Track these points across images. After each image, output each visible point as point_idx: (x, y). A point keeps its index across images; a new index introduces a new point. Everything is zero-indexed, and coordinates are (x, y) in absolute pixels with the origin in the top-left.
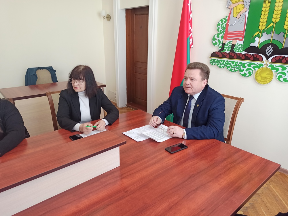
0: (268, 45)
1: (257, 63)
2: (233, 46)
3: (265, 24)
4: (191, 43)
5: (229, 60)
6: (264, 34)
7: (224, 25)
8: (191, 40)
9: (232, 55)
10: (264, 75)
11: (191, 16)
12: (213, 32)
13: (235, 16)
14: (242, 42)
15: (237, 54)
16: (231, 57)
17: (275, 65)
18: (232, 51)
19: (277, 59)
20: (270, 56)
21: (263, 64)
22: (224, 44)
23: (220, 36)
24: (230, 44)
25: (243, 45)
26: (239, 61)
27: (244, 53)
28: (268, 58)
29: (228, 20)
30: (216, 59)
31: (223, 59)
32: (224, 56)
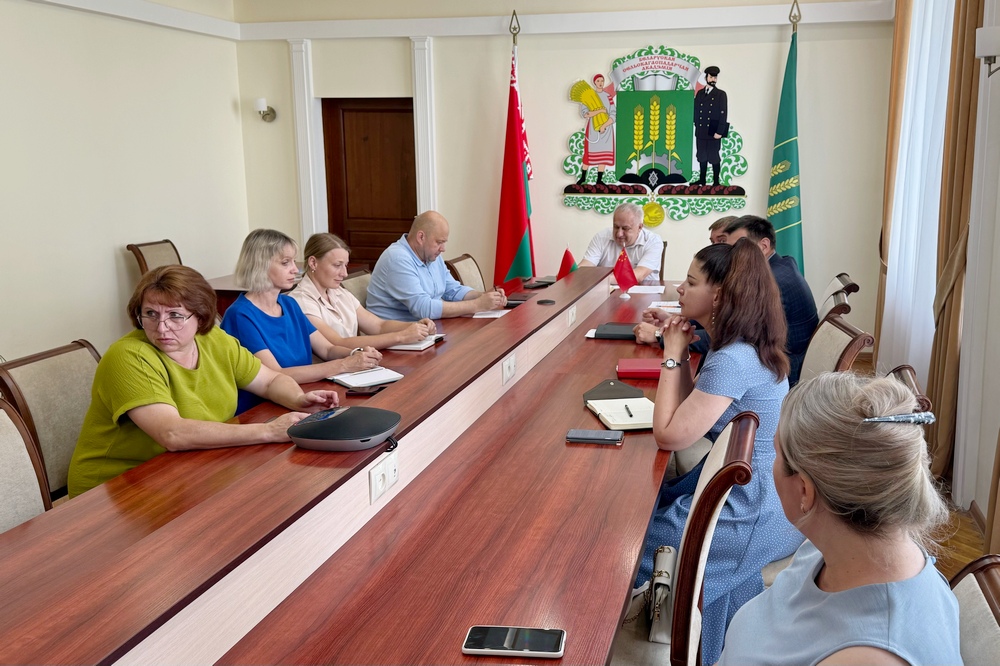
0: (650, 171)
1: (640, 197)
2: (600, 174)
3: (641, 142)
4: (529, 171)
5: (597, 196)
6: (643, 156)
7: (581, 142)
8: (529, 166)
9: (601, 188)
10: (652, 214)
11: (524, 125)
12: (562, 153)
13: (597, 129)
14: (613, 168)
15: (608, 186)
16: (599, 191)
17: (665, 198)
18: (599, 181)
19: (665, 189)
20: (656, 186)
21: (649, 198)
22: (584, 173)
23: (577, 158)
24: (595, 173)
25: (615, 173)
26: (613, 197)
27: (618, 183)
28: (653, 189)
29: (587, 134)
30: (575, 196)
31: (587, 196)
32: (588, 190)
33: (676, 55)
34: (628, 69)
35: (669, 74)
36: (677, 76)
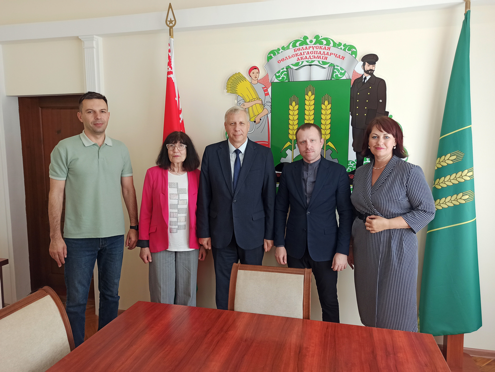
11: (181, 116)
33: (332, 44)
34: (283, 60)
35: (324, 63)
36: (333, 66)
